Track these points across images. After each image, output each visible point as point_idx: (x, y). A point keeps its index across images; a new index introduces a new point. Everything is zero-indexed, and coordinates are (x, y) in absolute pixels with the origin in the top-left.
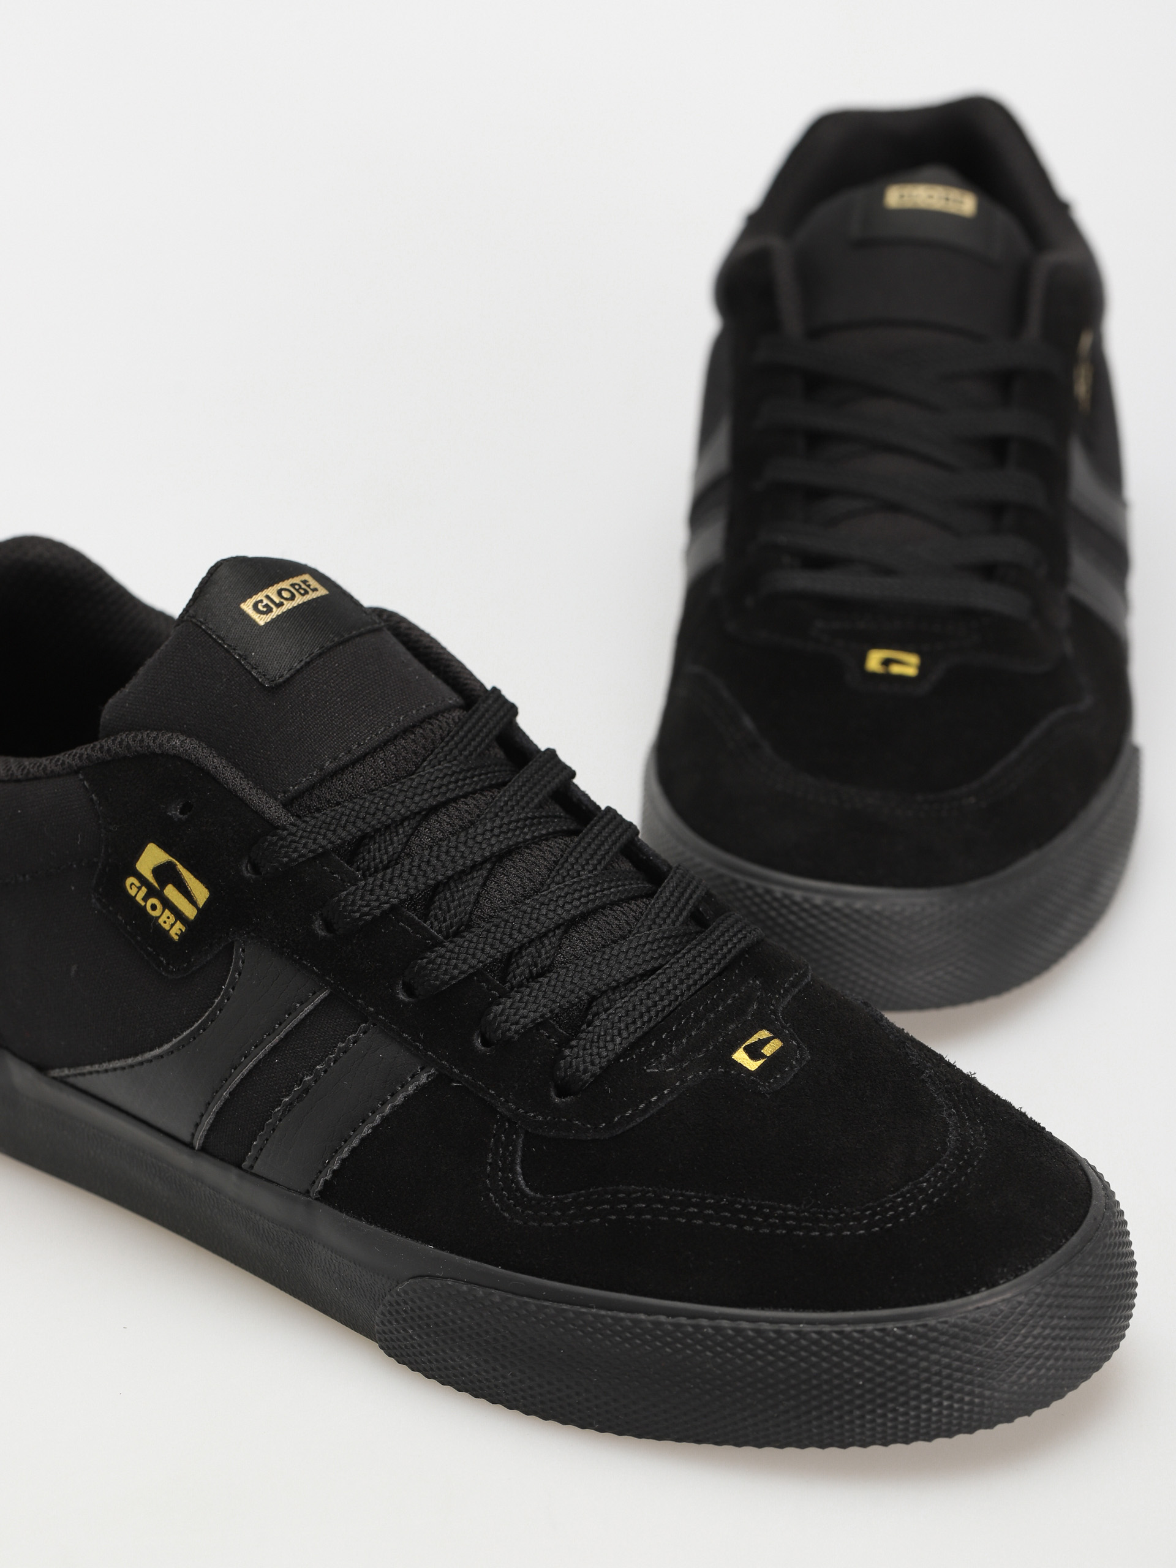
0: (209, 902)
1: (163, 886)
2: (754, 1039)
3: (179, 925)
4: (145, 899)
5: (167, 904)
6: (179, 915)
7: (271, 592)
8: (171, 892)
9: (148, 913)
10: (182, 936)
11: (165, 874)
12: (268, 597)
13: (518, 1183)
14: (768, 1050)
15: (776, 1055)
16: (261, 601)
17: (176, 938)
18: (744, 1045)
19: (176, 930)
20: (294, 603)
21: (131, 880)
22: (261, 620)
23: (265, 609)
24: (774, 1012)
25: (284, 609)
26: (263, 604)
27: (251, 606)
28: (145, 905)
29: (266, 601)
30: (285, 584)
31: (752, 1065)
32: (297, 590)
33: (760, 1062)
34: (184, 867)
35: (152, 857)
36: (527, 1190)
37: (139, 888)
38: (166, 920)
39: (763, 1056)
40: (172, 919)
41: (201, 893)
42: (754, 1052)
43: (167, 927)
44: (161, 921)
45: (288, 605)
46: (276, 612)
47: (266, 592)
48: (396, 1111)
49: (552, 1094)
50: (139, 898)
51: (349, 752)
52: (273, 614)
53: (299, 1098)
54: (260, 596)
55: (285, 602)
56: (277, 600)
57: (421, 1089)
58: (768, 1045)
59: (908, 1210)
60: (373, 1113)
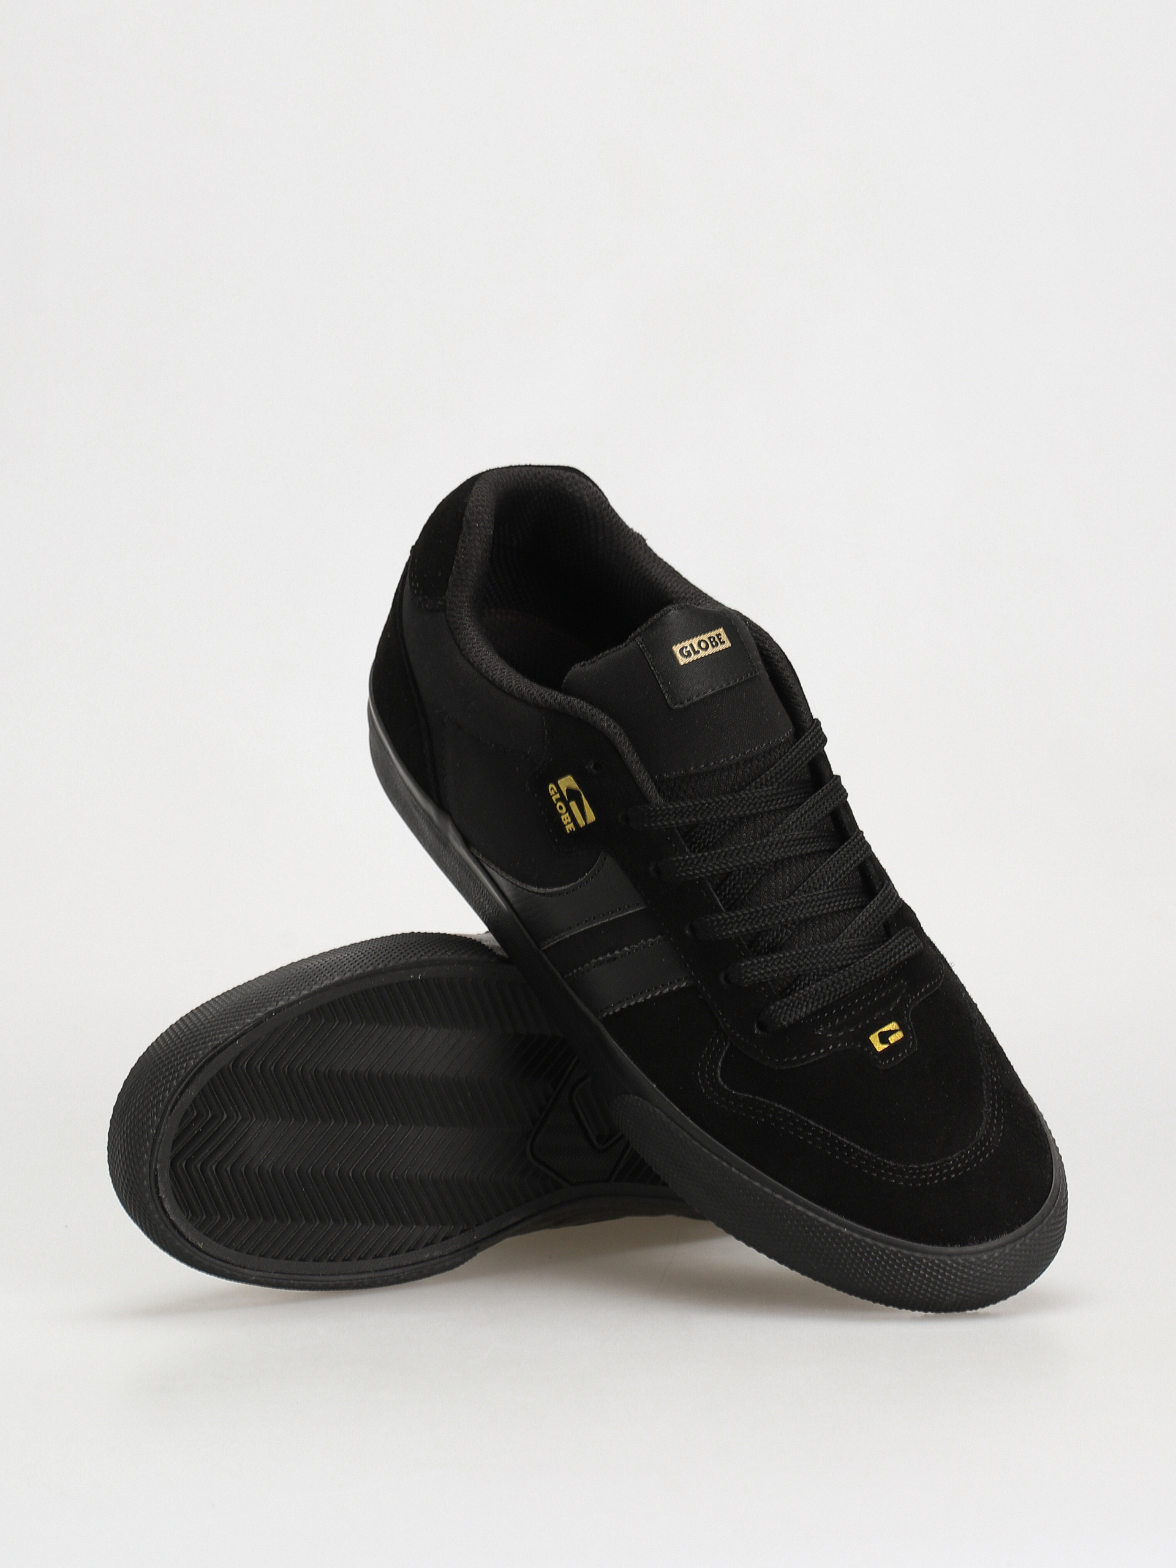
0: (593, 824)
1: (570, 799)
2: (886, 1029)
3: (572, 825)
4: (558, 800)
5: (569, 810)
6: (574, 819)
7: (695, 641)
8: (573, 805)
9: (557, 810)
10: (572, 832)
11: (572, 794)
12: (691, 645)
13: (716, 1073)
14: (893, 1039)
15: (897, 1043)
16: (686, 647)
17: (568, 832)
18: (879, 1031)
19: (570, 827)
20: (707, 653)
21: (551, 786)
22: (682, 661)
23: (686, 654)
24: (907, 1010)
25: (699, 656)
26: (687, 650)
27: (678, 650)
28: (556, 804)
29: (689, 648)
30: (705, 637)
31: (880, 1047)
32: (711, 643)
33: (886, 1046)
34: (585, 797)
35: (567, 782)
36: (720, 1079)
37: (556, 793)
38: (565, 818)
39: (888, 1042)
40: (569, 820)
41: (591, 817)
42: (884, 1038)
43: (565, 822)
44: (563, 817)
45: (702, 654)
46: (693, 657)
47: (691, 641)
48: (662, 996)
49: (755, 1026)
50: (554, 798)
51: (707, 766)
52: (691, 658)
53: (609, 960)
54: (687, 643)
55: (701, 651)
56: (696, 648)
57: (680, 990)
58: (894, 1035)
59: (934, 1178)
60: (649, 991)
